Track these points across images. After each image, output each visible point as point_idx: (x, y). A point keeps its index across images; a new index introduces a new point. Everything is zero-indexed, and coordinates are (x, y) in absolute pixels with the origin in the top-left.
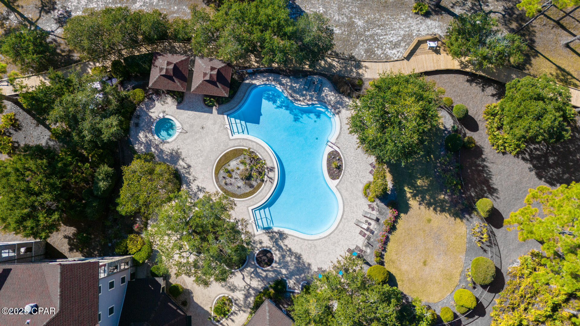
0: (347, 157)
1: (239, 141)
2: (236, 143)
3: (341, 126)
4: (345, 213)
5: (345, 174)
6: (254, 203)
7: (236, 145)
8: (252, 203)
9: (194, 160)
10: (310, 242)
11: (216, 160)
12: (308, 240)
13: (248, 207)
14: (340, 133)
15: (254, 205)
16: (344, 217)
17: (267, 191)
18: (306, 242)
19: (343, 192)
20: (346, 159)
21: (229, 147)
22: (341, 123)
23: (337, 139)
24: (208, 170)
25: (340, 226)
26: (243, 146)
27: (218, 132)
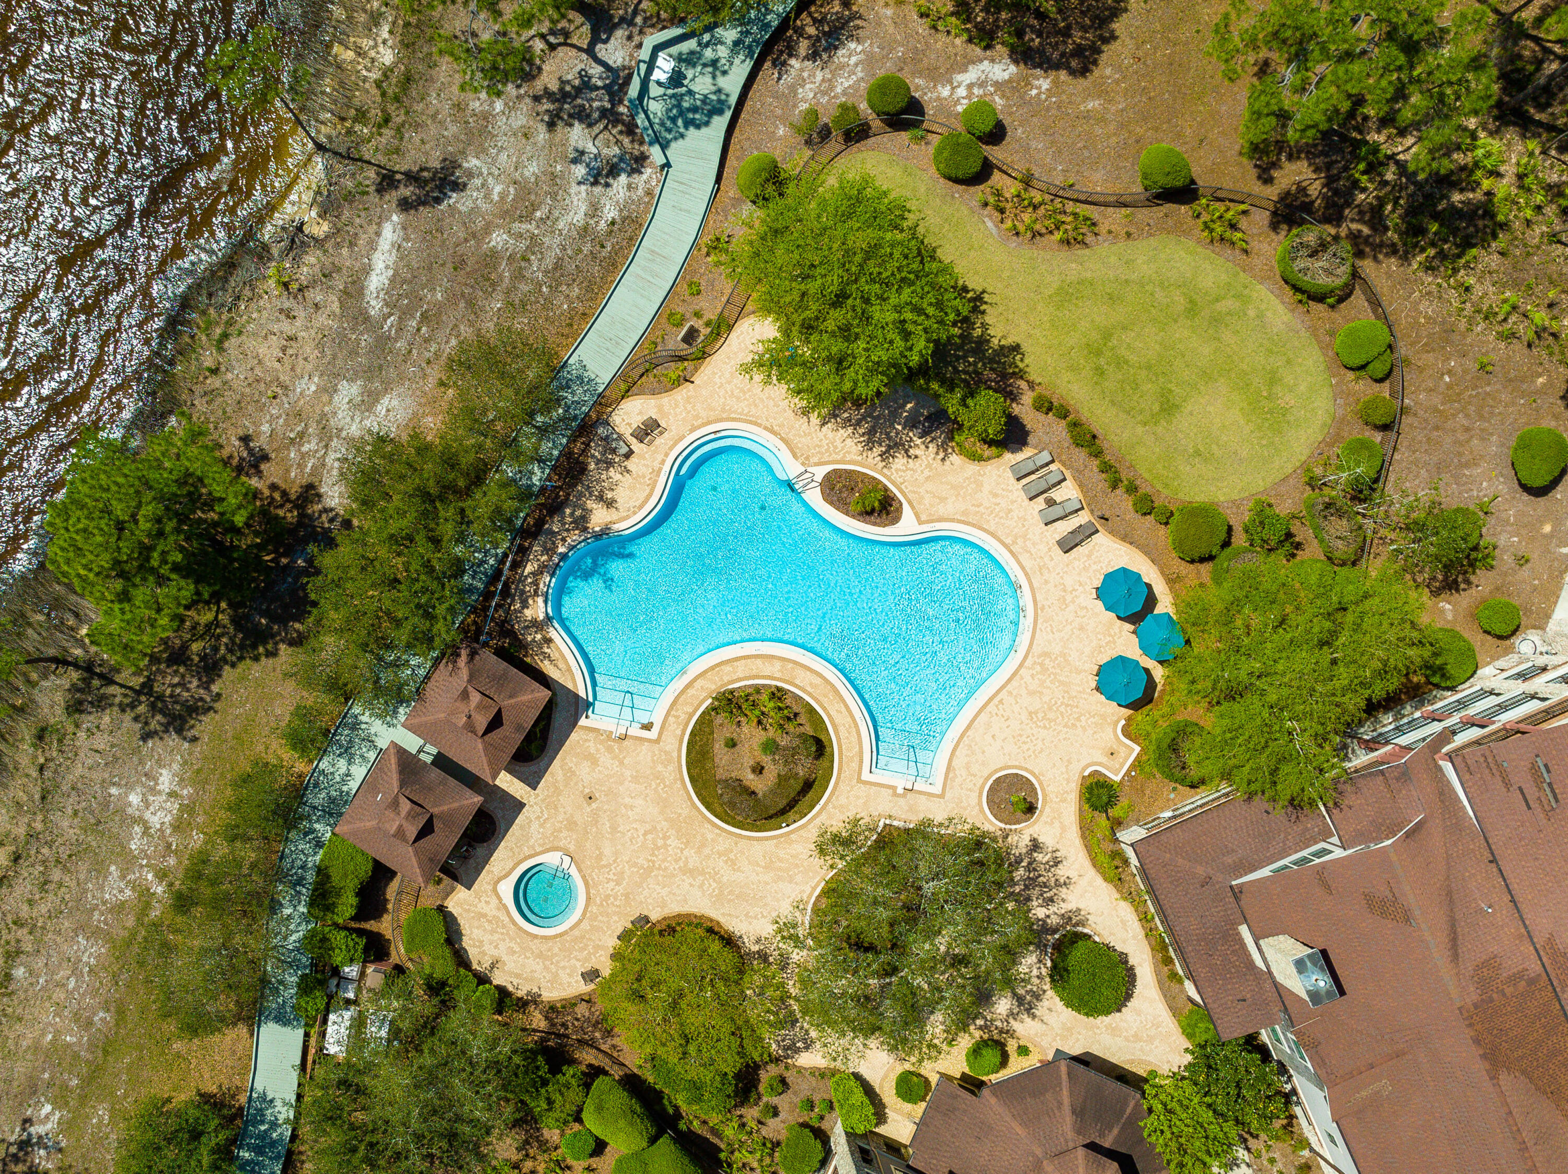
1: (671, 719)
2: (674, 729)
3: (766, 428)
4: (999, 533)
5: (899, 480)
6: (856, 759)
7: (679, 732)
8: (855, 765)
9: (663, 861)
10: (1029, 663)
11: (693, 804)
12: (1021, 665)
13: (859, 781)
15: (861, 761)
16: (1008, 541)
17: (843, 709)
18: (1022, 671)
19: (942, 510)
21: (675, 754)
22: (759, 425)
23: (795, 456)
24: (710, 836)
25: (1028, 564)
26: (691, 715)
27: (621, 763)
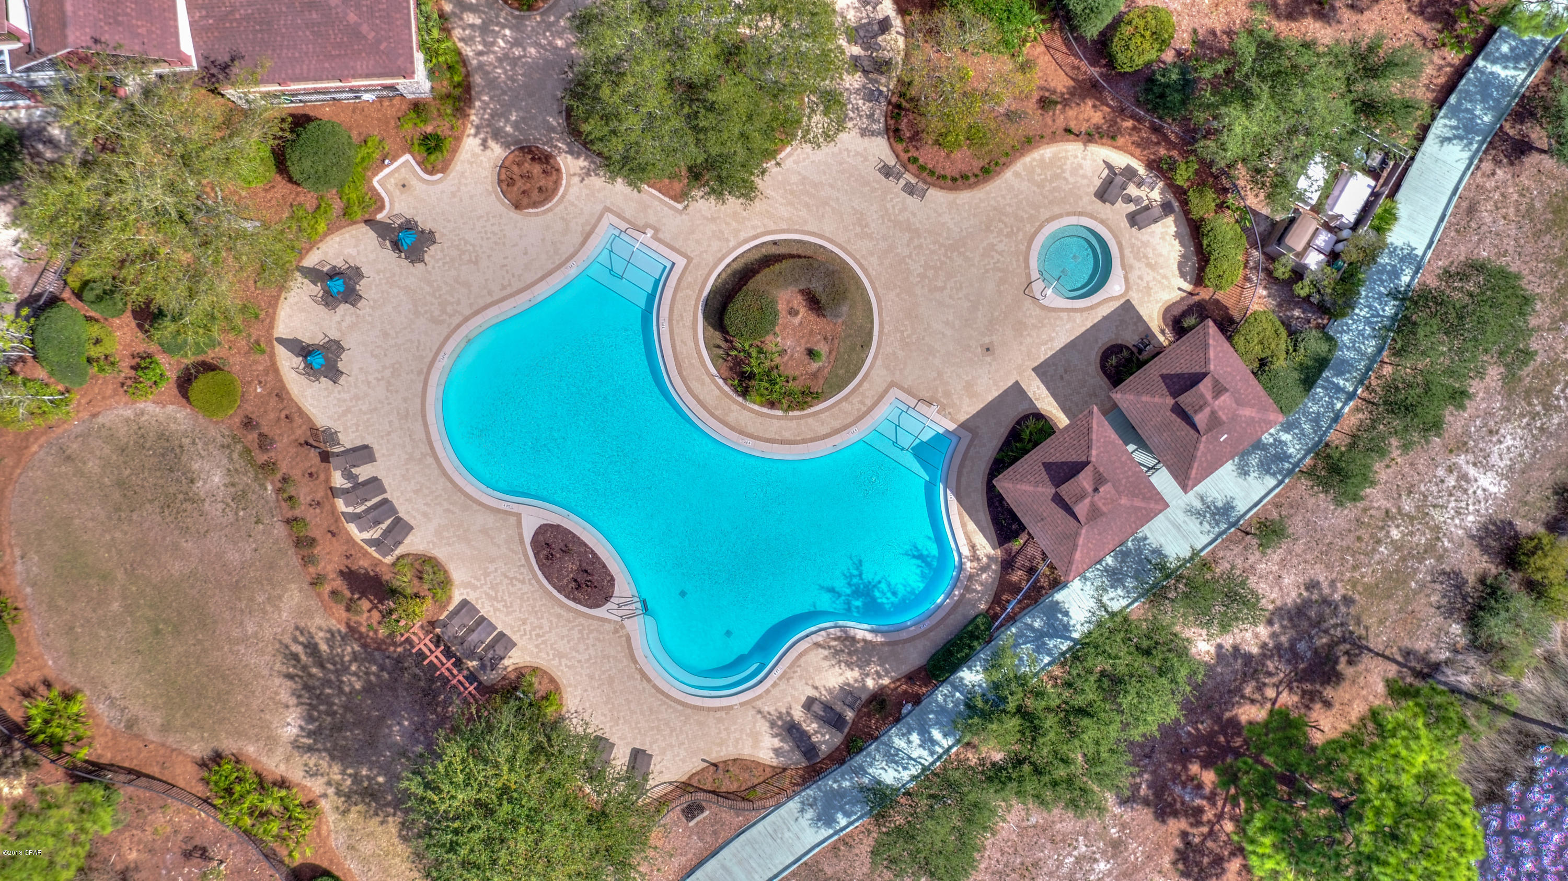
0: (559, 616)
1: (869, 402)
2: (870, 390)
3: (649, 680)
4: (437, 472)
5: (525, 570)
6: (684, 283)
7: (866, 385)
8: (689, 278)
9: (933, 252)
10: (457, 320)
11: (879, 301)
12: (467, 319)
13: (689, 259)
14: (635, 661)
15: (680, 280)
16: (430, 460)
17: (678, 343)
18: (467, 312)
19: (490, 520)
20: (558, 610)
21: (879, 362)
22: (655, 687)
23: (628, 639)
24: (874, 260)
25: (418, 426)
26: (846, 398)
27: (940, 374)
